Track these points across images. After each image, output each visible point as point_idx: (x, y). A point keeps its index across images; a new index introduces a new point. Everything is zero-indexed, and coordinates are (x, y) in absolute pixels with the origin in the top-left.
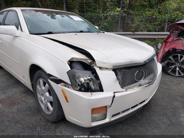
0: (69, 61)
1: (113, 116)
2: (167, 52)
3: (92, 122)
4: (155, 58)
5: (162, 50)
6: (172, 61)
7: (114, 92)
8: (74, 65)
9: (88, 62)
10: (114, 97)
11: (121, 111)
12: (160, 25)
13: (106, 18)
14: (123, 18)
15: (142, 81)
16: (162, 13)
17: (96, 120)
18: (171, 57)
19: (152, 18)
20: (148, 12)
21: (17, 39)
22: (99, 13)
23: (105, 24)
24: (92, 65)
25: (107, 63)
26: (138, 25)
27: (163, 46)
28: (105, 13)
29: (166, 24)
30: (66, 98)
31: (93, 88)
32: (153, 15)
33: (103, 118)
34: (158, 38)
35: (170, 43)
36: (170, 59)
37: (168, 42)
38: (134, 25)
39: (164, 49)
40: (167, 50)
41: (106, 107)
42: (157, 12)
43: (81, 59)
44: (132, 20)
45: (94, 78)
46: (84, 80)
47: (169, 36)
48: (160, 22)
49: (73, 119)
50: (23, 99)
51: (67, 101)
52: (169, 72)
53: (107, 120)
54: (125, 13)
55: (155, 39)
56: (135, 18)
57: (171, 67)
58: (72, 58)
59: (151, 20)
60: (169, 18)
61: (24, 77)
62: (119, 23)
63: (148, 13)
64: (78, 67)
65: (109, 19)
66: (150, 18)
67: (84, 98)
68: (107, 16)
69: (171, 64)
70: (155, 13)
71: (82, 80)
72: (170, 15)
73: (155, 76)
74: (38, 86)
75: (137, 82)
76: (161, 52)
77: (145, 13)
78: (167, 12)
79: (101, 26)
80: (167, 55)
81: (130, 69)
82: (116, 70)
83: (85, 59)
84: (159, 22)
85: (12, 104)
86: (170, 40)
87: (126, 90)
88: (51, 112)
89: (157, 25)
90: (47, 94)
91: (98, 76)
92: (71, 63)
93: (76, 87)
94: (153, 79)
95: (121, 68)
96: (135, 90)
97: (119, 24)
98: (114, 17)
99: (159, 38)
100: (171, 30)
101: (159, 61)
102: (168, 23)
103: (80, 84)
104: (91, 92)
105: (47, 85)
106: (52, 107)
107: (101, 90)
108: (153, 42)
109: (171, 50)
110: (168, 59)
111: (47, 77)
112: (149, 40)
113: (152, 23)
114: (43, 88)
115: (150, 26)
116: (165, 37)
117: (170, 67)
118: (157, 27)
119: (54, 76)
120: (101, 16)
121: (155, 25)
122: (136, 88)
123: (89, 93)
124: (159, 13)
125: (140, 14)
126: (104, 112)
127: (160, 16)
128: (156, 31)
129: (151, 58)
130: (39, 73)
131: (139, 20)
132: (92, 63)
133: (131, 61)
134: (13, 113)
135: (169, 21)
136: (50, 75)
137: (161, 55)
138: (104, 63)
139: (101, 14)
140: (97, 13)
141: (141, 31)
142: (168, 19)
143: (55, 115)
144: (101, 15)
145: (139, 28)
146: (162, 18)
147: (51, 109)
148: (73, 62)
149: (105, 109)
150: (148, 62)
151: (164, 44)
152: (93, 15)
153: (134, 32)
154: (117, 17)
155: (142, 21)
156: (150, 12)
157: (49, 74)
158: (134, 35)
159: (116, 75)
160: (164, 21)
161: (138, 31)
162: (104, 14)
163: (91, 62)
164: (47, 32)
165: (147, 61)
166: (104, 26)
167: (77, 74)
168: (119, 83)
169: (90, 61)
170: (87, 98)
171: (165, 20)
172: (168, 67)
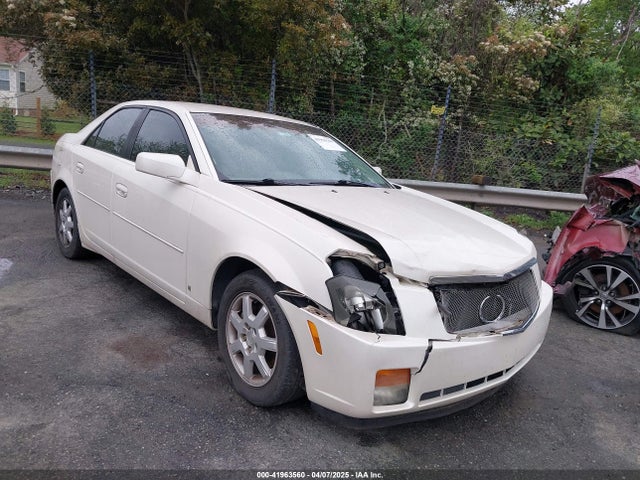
0: (330, 257)
1: (425, 396)
2: (575, 256)
3: (375, 405)
4: (535, 269)
5: (561, 249)
6: (588, 283)
7: (430, 340)
8: (341, 266)
9: (373, 262)
10: (430, 349)
11: (442, 386)
12: (565, 167)
13: (396, 133)
14: (450, 139)
15: (497, 323)
16: (574, 132)
17: (384, 402)
18: (585, 272)
19: (541, 144)
20: (529, 125)
21: (183, 189)
22: (375, 115)
23: (392, 152)
24: (381, 271)
25: (417, 269)
26: (498, 164)
27: (565, 238)
28: (395, 117)
29: (587, 167)
30: (317, 341)
31: (381, 324)
32: (545, 135)
33: (400, 400)
34: (558, 211)
35: (584, 230)
36: (583, 278)
37: (577, 228)
38: (483, 163)
39: (565, 246)
40: (573, 249)
41: (409, 370)
42: (559, 129)
43: (358, 254)
44: (480, 146)
45: (386, 300)
46: (365, 304)
47: (583, 212)
48: (567, 159)
49: (328, 395)
50: (174, 347)
51: (319, 350)
52: (580, 313)
53: (409, 406)
54: (457, 124)
55: (548, 212)
56: (490, 141)
57: (585, 300)
58: (339, 251)
59: (538, 151)
60: (595, 150)
61: (189, 288)
62: (438, 152)
63: (531, 129)
64: (348, 272)
65: (406, 136)
66: (536, 145)
67: (363, 343)
68: (399, 127)
69: (586, 292)
70: (552, 132)
71: (359, 302)
72: (599, 141)
73: (531, 314)
74: (234, 314)
75: (484, 323)
76: (558, 255)
77: (519, 127)
78: (591, 128)
79: (379, 157)
80: (575, 265)
81: (469, 289)
82: (437, 287)
83: (366, 256)
84: (565, 161)
85: (150, 356)
86: (584, 222)
87: (459, 338)
88: (264, 382)
89: (557, 168)
90: (262, 333)
91: (396, 298)
92: (334, 261)
93: (344, 318)
94: (525, 321)
95: (448, 286)
96: (480, 340)
97: (437, 157)
98: (420, 134)
99: (561, 211)
100: (594, 192)
101: (550, 279)
102: (593, 165)
103: (352, 311)
104: (377, 332)
105: (265, 310)
106: (271, 367)
107: (400, 330)
108: (542, 219)
109: (586, 251)
110: (578, 277)
111: (268, 290)
112: (529, 214)
113: (541, 161)
114: (252, 318)
115: (536, 171)
116: (576, 208)
117: (583, 300)
118: (556, 175)
119: (290, 289)
120: (380, 126)
121: (549, 167)
122: (480, 336)
123: (374, 335)
124: (565, 132)
125: (506, 128)
126: (403, 385)
127: (568, 140)
128: (553, 188)
129: (523, 267)
130: (246, 280)
131: (501, 147)
132: (382, 265)
133: (474, 271)
134: (157, 379)
135: (595, 159)
136: (279, 286)
137: (556, 262)
138: (411, 269)
139: (382, 120)
140: (368, 117)
141: (506, 183)
142: (592, 151)
143: (279, 385)
144: (382, 123)
145: (499, 171)
146: (574, 146)
147: (267, 371)
148: (340, 259)
149: (406, 376)
150: (515, 278)
151: (567, 233)
152: (357, 120)
153: (482, 185)
154: (433, 132)
155: (509, 151)
156: (537, 126)
157: (278, 283)
158: (481, 193)
159: (437, 300)
160: (581, 158)
161: (494, 182)
162: (391, 122)
163: (380, 263)
164: (260, 179)
165: (514, 275)
166: (387, 158)
167: (347, 289)
168: (443, 319)
169: (377, 261)
170: (370, 343)
171: (582, 154)
172: (578, 300)
